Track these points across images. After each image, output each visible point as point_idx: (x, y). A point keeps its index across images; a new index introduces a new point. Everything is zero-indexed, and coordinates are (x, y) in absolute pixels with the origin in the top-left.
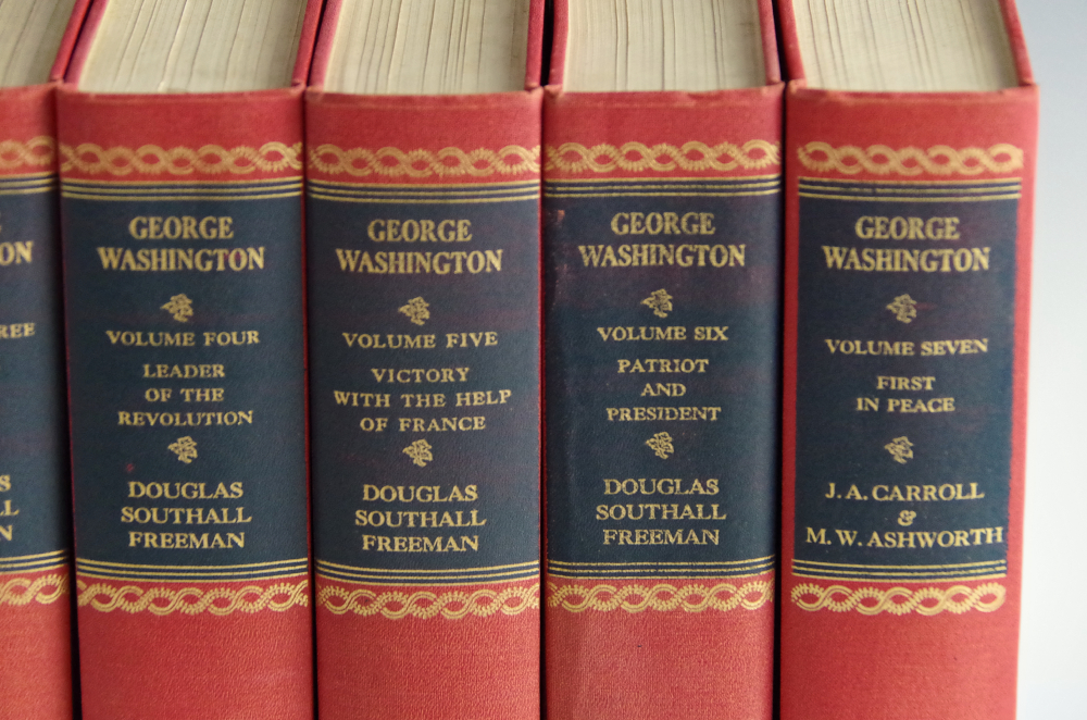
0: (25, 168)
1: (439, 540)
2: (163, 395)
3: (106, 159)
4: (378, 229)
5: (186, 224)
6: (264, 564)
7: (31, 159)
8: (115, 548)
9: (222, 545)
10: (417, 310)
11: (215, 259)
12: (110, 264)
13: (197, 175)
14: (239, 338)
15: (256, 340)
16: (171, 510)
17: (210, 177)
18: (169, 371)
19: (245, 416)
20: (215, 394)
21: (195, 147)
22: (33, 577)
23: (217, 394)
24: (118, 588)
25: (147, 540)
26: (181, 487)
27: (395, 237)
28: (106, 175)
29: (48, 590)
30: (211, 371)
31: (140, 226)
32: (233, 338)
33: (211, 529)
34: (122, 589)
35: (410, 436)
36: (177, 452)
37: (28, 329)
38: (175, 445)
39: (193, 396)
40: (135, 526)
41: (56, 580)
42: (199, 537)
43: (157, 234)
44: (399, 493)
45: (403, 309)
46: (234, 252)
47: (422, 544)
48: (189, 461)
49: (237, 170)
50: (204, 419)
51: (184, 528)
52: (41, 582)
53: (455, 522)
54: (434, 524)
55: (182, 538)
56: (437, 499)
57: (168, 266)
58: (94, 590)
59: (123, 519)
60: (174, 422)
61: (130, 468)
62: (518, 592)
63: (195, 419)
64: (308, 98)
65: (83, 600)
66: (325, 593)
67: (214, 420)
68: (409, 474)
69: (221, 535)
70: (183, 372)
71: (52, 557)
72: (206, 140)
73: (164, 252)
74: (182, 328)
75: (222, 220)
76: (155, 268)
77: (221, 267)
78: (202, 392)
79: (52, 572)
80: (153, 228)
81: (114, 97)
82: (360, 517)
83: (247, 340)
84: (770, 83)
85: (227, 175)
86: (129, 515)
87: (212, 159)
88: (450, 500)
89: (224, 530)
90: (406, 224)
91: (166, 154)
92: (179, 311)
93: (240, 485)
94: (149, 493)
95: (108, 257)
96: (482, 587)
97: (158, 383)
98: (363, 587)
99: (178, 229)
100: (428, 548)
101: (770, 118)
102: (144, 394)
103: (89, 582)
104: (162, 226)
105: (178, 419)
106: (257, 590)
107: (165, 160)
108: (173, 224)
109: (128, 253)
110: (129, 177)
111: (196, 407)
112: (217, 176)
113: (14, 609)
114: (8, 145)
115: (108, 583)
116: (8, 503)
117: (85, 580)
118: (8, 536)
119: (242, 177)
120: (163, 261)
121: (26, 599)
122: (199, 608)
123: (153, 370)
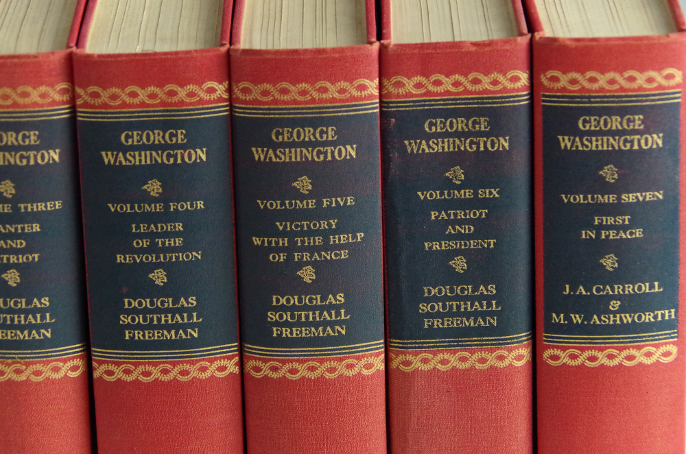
0: (54, 103)
1: (321, 328)
2: (145, 243)
3: (105, 96)
4: (278, 134)
5: (156, 135)
6: (210, 348)
7: (57, 97)
8: (116, 340)
9: (184, 337)
10: (304, 184)
11: (175, 156)
12: (109, 161)
13: (163, 103)
14: (192, 206)
15: (202, 207)
16: (151, 316)
17: (171, 104)
18: (148, 228)
19: (197, 255)
20: (177, 241)
21: (161, 86)
22: (65, 361)
23: (179, 242)
24: (119, 366)
25: (136, 335)
26: (157, 301)
27: (289, 139)
28: (105, 106)
29: (74, 369)
30: (175, 227)
31: (127, 137)
32: (188, 206)
33: (177, 327)
34: (122, 366)
35: (301, 264)
36: (154, 279)
37: (58, 205)
38: (153, 274)
39: (164, 243)
40: (129, 326)
41: (78, 363)
42: (169, 332)
43: (138, 141)
44: (295, 300)
45: (295, 184)
46: (187, 152)
47: (310, 332)
48: (162, 284)
49: (187, 100)
50: (171, 258)
51: (160, 327)
52: (70, 364)
53: (331, 317)
54: (318, 319)
55: (158, 333)
56: (319, 303)
57: (146, 162)
58: (103, 367)
59: (121, 322)
60: (152, 260)
61: (125, 290)
62: (371, 360)
63: (165, 258)
64: (231, 53)
65: (96, 374)
66: (250, 364)
67: (177, 258)
68: (301, 288)
69: (183, 331)
70: (157, 228)
71: (76, 348)
72: (169, 81)
73: (143, 153)
74: (156, 200)
75: (179, 132)
76: (137, 163)
77: (179, 161)
78: (169, 241)
79: (76, 357)
80: (136, 138)
81: (109, 56)
82: (271, 316)
83: (197, 206)
84: (521, 34)
85: (182, 103)
86: (125, 319)
87: (172, 93)
88: (327, 303)
89: (184, 327)
90: (296, 130)
91: (143, 91)
92: (153, 190)
93: (194, 298)
94: (137, 305)
95: (108, 157)
96: (349, 358)
97: (141, 236)
98: (274, 360)
99: (152, 138)
100: (314, 334)
101: (523, 56)
102: (133, 243)
103: (100, 363)
104: (141, 136)
105: (154, 258)
106: (207, 364)
107: (143, 95)
108: (148, 136)
109: (121, 155)
110: (120, 106)
111: (165, 250)
112: (176, 104)
113: (53, 381)
114: (43, 89)
115: (112, 363)
116: (48, 315)
117: (97, 361)
118: (49, 335)
119: (191, 104)
120: (143, 159)
121: (61, 374)
122: (170, 377)
123: (138, 227)
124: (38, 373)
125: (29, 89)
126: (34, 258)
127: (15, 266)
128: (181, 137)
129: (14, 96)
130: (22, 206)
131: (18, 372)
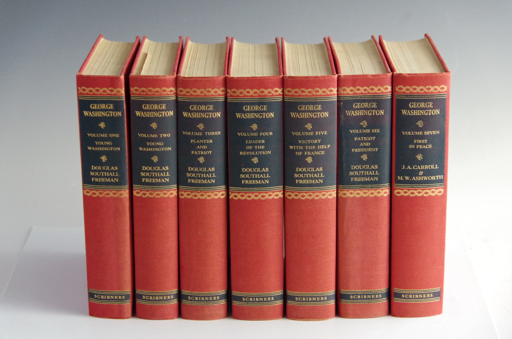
0: (219, 95)
1: (314, 180)
2: (250, 147)
3: (238, 92)
4: (300, 107)
5: (256, 107)
6: (273, 187)
7: (221, 93)
8: (238, 184)
9: (264, 183)
10: (309, 126)
11: (263, 115)
12: (239, 117)
13: (259, 96)
14: (268, 134)
15: (272, 134)
16: (252, 175)
18: (252, 142)
19: (269, 152)
21: (259, 89)
22: (219, 192)
23: (263, 147)
25: (246, 182)
26: (254, 169)
27: (304, 109)
28: (238, 96)
29: (223, 195)
30: (262, 142)
31: (246, 108)
32: (267, 134)
33: (261, 179)
34: (240, 194)
35: (307, 156)
36: (253, 161)
37: (219, 133)
38: (253, 159)
39: (257, 148)
40: (244, 179)
41: (224, 192)
42: (258, 181)
43: (250, 110)
44: (304, 170)
45: (306, 126)
46: (267, 114)
48: (256, 163)
49: (268, 95)
50: (260, 153)
51: (255, 179)
52: (221, 193)
53: (317, 176)
54: (313, 177)
55: (254, 182)
56: (313, 171)
57: (252, 117)
58: (233, 194)
61: (243, 165)
62: (331, 193)
63: (258, 153)
64: (284, 78)
65: (231, 197)
66: (287, 194)
67: (262, 153)
68: (307, 165)
69: (263, 181)
70: (255, 142)
71: (223, 187)
72: (261, 88)
73: (251, 114)
74: (255, 132)
75: (265, 106)
76: (249, 118)
77: (264, 117)
78: (260, 147)
80: (249, 108)
81: (240, 78)
82: (295, 175)
83: (270, 134)
84: (389, 72)
85: (266, 95)
86: (242, 176)
87: (262, 92)
88: (316, 171)
89: (264, 179)
90: (307, 106)
92: (254, 128)
93: (268, 168)
94: (247, 171)
95: (238, 115)
96: (323, 191)
97: (249, 145)
98: (296, 192)
100: (311, 182)
101: (389, 80)
102: (246, 147)
103: (232, 192)
104: (251, 108)
105: (254, 153)
106: (271, 193)
107: (252, 92)
108: (253, 107)
109: (243, 114)
110: (244, 96)
111: (258, 150)
112: (263, 96)
113: (215, 199)
114: (216, 90)
115: (237, 192)
116: (214, 174)
117: (231, 192)
118: (214, 182)
119: (269, 96)
120: (250, 116)
121: (218, 197)
122: (258, 198)
123: (248, 142)
124: (209, 196)
125: (210, 90)
126: (210, 153)
127: (203, 155)
128: (265, 108)
129: (205, 92)
130: (206, 133)
131: (202, 195)
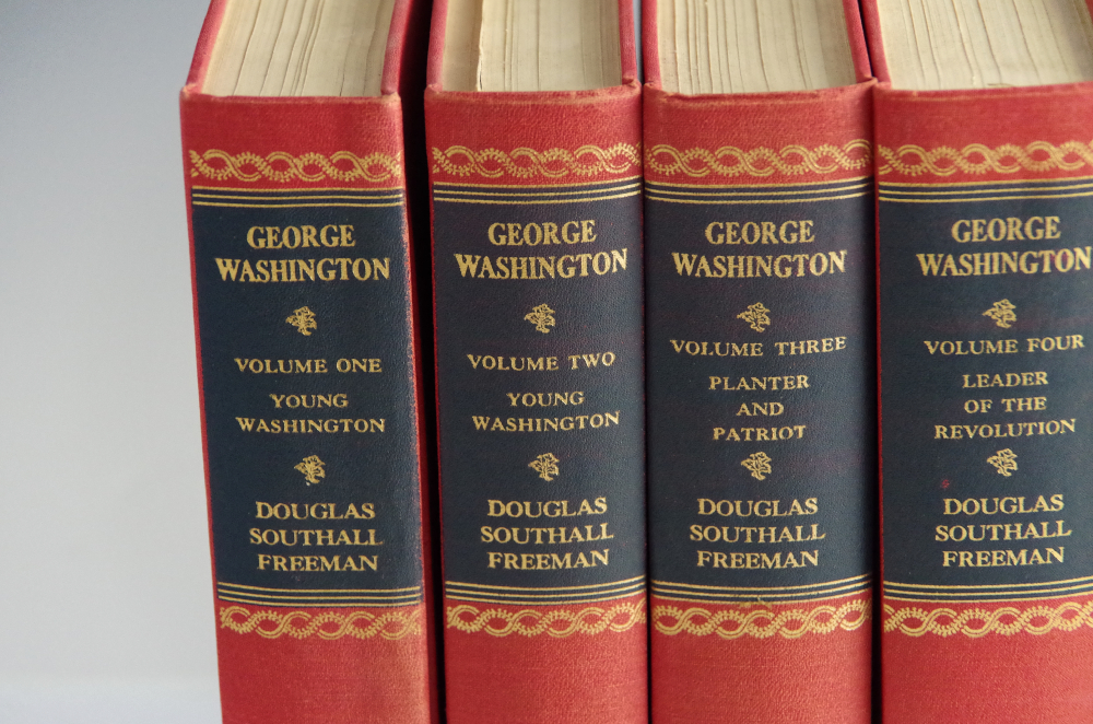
0: (841, 172)
2: (984, 406)
3: (928, 160)
5: (1011, 226)
6: (1082, 579)
7: (847, 163)
8: (928, 568)
9: (1041, 561)
11: (1041, 261)
12: (930, 270)
13: (1024, 173)
14: (1064, 343)
15: (1081, 345)
16: (988, 527)
17: (1038, 174)
18: (990, 381)
19: (1068, 425)
20: (1037, 403)
21: (1022, 142)
22: (838, 604)
23: (1039, 403)
25: (962, 559)
26: (999, 502)
28: (928, 177)
29: (852, 616)
30: (1034, 379)
31: (963, 229)
32: (1057, 343)
33: (1030, 544)
34: (934, 612)
36: (996, 465)
37: (840, 343)
38: (995, 458)
39: (1014, 406)
40: (950, 545)
41: (859, 605)
43: (980, 237)
46: (1061, 253)
48: (1009, 474)
49: (1065, 167)
50: (1026, 430)
51: (1002, 545)
52: (846, 609)
55: (999, 555)
57: (991, 270)
58: (903, 614)
59: (937, 538)
60: (994, 433)
61: (946, 485)
63: (1016, 430)
65: (889, 626)
67: (1036, 430)
69: (1040, 551)
70: (1005, 382)
71: (855, 583)
72: (1036, 136)
73: (987, 256)
74: (1005, 334)
75: (1049, 219)
76: (978, 273)
77: (1047, 269)
78: (1025, 401)
79: (856, 597)
80: (976, 230)
81: (937, 94)
83: (1072, 344)
85: (1055, 172)
86: (944, 533)
87: (1040, 156)
89: (1042, 545)
91: (992, 153)
92: (1001, 318)
93: (1060, 497)
94: (965, 510)
95: (928, 264)
97: (977, 394)
99: (1003, 231)
102: (963, 405)
103: (897, 606)
104: (985, 228)
105: (998, 431)
106: (1075, 606)
107: (991, 158)
108: (997, 226)
109: (950, 259)
110: (953, 178)
111: (1016, 417)
112: (1045, 174)
113: (818, 638)
114: (824, 149)
115: (918, 606)
116: (814, 527)
117: (889, 602)
118: (814, 561)
119: (1070, 174)
120: (987, 265)
121: (831, 626)
122: (1015, 628)
123: (973, 380)
124: (793, 625)
125: (801, 150)
126: (796, 433)
127: (764, 446)
129: (775, 161)
130: (781, 345)
131: (761, 622)
